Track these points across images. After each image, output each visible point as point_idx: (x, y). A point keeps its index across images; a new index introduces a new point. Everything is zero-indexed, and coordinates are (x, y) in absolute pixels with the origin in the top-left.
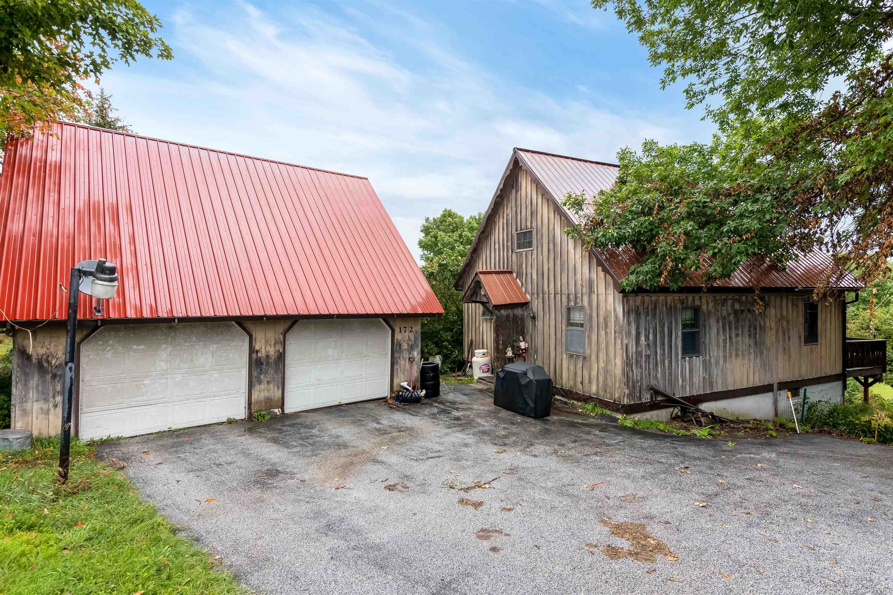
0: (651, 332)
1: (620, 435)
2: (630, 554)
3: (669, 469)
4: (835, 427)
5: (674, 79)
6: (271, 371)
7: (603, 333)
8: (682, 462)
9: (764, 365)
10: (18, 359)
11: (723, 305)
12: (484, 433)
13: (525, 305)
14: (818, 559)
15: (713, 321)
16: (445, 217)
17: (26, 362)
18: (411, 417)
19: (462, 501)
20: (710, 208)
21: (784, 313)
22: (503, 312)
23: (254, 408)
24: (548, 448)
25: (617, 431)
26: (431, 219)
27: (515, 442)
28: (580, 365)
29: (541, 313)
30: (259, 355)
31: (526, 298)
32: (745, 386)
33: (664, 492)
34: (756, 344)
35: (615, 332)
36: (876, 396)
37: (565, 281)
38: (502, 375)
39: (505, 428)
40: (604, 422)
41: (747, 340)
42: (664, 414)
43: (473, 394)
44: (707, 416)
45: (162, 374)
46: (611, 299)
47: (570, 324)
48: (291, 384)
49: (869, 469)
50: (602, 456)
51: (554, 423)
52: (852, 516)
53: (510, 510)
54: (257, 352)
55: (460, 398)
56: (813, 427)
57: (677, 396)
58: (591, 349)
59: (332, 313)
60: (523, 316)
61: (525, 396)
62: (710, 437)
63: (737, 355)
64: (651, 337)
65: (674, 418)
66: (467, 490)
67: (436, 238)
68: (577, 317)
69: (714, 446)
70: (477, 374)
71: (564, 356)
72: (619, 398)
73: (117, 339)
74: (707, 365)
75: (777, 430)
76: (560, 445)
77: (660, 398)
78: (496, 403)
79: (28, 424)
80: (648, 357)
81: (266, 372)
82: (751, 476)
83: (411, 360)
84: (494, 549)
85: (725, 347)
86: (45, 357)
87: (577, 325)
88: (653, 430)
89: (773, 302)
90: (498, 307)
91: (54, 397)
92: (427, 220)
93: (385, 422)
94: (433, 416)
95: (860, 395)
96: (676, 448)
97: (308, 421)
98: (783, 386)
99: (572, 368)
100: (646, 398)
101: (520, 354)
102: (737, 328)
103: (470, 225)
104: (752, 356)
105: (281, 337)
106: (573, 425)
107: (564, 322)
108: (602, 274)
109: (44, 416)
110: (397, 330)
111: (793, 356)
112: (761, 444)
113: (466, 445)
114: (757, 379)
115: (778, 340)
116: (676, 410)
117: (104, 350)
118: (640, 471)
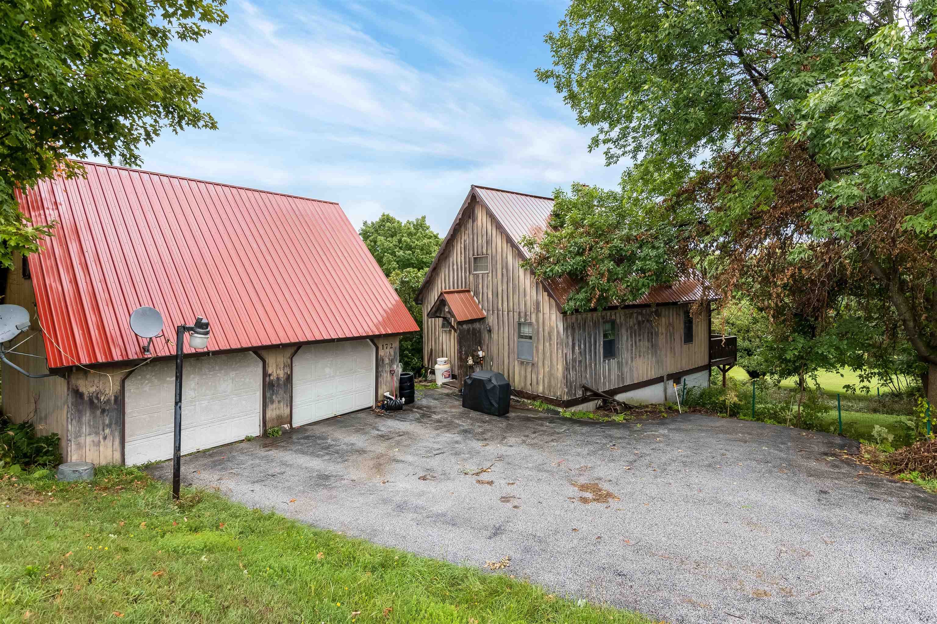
0: (582, 342)
1: (564, 425)
2: (594, 500)
3: (603, 447)
4: (703, 406)
5: (597, 146)
6: (281, 392)
7: (547, 344)
8: (611, 442)
9: (657, 362)
10: (72, 398)
11: (630, 318)
12: (465, 431)
13: (482, 320)
14: (691, 490)
15: (624, 331)
16: (384, 221)
17: (79, 400)
18: (402, 423)
19: (478, 482)
20: (624, 250)
21: (671, 321)
22: (464, 326)
23: (269, 425)
24: (517, 439)
25: (562, 422)
26: (369, 223)
27: (491, 436)
28: (529, 370)
29: (496, 328)
30: (272, 378)
31: (482, 314)
32: (645, 379)
33: (603, 462)
34: (652, 346)
35: (557, 345)
36: (731, 378)
37: (516, 301)
38: (469, 382)
39: (480, 427)
40: (550, 415)
41: (646, 343)
42: (591, 405)
43: (442, 398)
44: (621, 405)
45: (191, 402)
46: (554, 317)
47: (521, 337)
48: (297, 401)
49: (721, 436)
50: (557, 442)
51: (514, 419)
52: (709, 466)
53: (513, 484)
54: (270, 375)
55: (433, 403)
56: (690, 408)
57: (600, 391)
58: (538, 358)
59: (333, 337)
60: (480, 329)
61: (490, 398)
62: (624, 421)
63: (640, 356)
64: (582, 346)
65: (599, 408)
66: (477, 474)
67: (375, 242)
68: (526, 330)
69: (629, 427)
70: (440, 380)
71: (516, 362)
72: (561, 395)
73: (153, 374)
74: (620, 365)
75: (667, 412)
76: (525, 436)
77: (588, 394)
78: (464, 406)
79: (82, 456)
80: (580, 362)
81: (277, 393)
82: (654, 447)
83: (392, 372)
84: (515, 507)
85: (632, 350)
86: (95, 394)
87: (526, 337)
88: (585, 419)
89: (663, 313)
90: (460, 323)
91: (103, 430)
92: (365, 223)
93: (382, 429)
94: (418, 420)
95: (721, 378)
96: (604, 432)
97: (318, 433)
98: (670, 377)
99: (523, 373)
100: (579, 394)
101: (478, 361)
102: (640, 335)
103: (409, 231)
104: (650, 356)
105: (289, 361)
106: (528, 419)
107: (516, 335)
108: (546, 298)
109: (95, 448)
110: (380, 347)
111: (677, 354)
112: (657, 424)
113: (457, 442)
114: (653, 373)
115: (667, 342)
116: (600, 402)
117: (142, 384)
118: (585, 450)
